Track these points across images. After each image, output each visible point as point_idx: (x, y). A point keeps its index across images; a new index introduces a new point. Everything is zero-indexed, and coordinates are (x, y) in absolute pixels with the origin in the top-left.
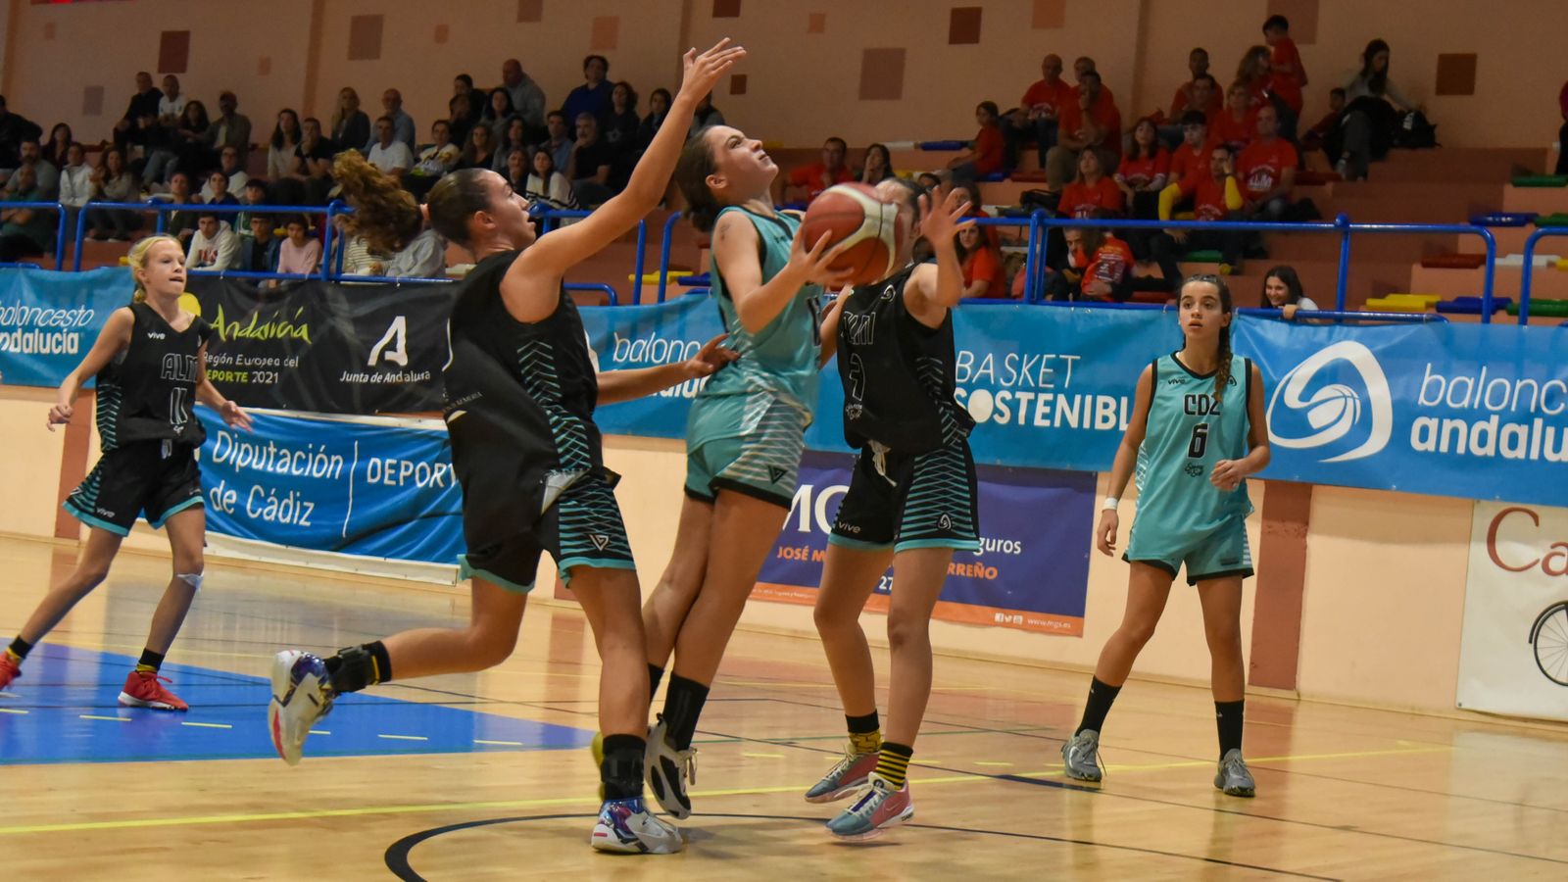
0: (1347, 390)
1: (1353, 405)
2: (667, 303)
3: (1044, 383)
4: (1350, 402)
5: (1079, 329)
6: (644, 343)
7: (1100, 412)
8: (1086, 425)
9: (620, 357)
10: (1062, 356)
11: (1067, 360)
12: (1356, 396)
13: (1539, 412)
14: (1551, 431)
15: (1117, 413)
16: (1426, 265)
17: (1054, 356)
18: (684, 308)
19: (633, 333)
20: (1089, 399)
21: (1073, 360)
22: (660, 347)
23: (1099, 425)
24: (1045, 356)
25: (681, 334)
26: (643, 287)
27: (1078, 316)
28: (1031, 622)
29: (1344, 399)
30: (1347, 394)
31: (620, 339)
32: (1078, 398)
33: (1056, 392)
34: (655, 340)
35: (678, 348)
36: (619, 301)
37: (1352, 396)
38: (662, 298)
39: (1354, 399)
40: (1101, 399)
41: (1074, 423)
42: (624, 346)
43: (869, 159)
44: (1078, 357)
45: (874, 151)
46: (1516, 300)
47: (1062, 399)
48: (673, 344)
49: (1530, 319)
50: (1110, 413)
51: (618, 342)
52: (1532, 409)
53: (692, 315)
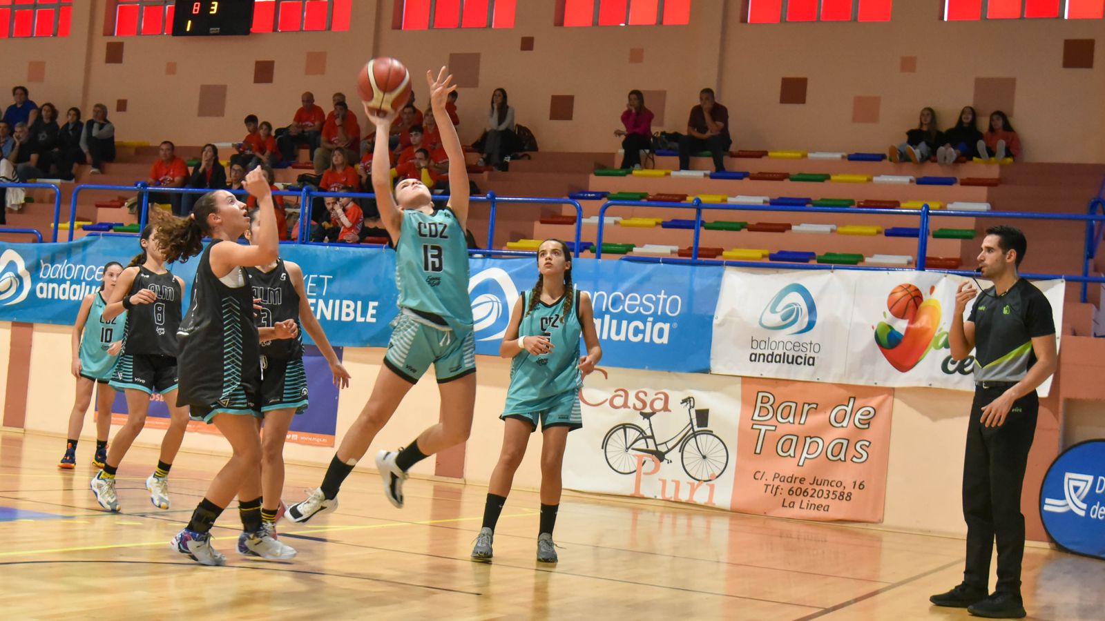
0: (493, 297)
1: (497, 307)
2: (74, 242)
3: (310, 292)
4: (496, 304)
5: (332, 260)
6: (60, 266)
7: (345, 310)
8: (336, 318)
9: (44, 275)
10: (321, 276)
11: (324, 278)
12: (499, 301)
13: (607, 311)
14: (614, 322)
15: (355, 310)
16: (542, 222)
17: (316, 276)
18: (85, 245)
19: (53, 261)
20: (338, 302)
21: (328, 278)
22: (69, 269)
23: (344, 318)
24: (311, 276)
25: (83, 261)
26: (59, 231)
27: (331, 251)
28: (302, 438)
29: (491, 303)
30: (494, 300)
31: (44, 263)
32: (331, 302)
33: (317, 298)
34: (66, 265)
35: (81, 269)
36: (44, 240)
37: (497, 301)
38: (71, 238)
39: (498, 303)
40: (345, 302)
41: (329, 317)
42: (46, 268)
43: (204, 153)
44: (331, 277)
45: (207, 148)
46: (595, 244)
47: (321, 302)
48: (78, 267)
49: (602, 255)
50: (350, 310)
51: (43, 266)
52: (604, 310)
53: (90, 249)
